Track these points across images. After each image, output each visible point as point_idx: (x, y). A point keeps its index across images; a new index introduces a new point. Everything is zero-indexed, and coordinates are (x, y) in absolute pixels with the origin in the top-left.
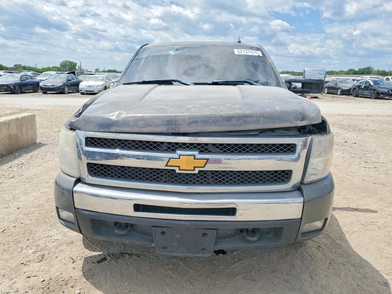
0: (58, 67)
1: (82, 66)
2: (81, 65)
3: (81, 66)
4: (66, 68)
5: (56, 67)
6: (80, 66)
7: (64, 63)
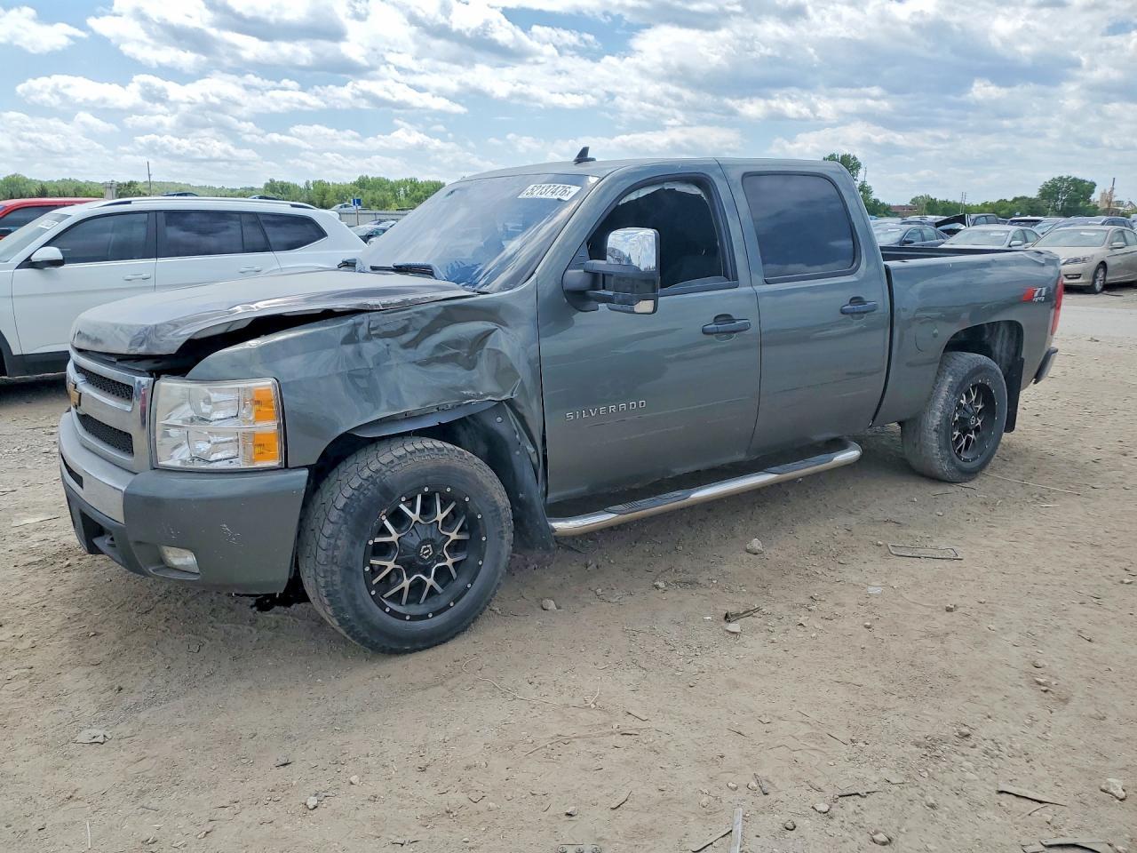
0: (1030, 199)
1: (1115, 192)
2: (1113, 189)
3: (1111, 193)
4: (1057, 199)
5: (1025, 198)
6: (1108, 191)
7: (1054, 186)
